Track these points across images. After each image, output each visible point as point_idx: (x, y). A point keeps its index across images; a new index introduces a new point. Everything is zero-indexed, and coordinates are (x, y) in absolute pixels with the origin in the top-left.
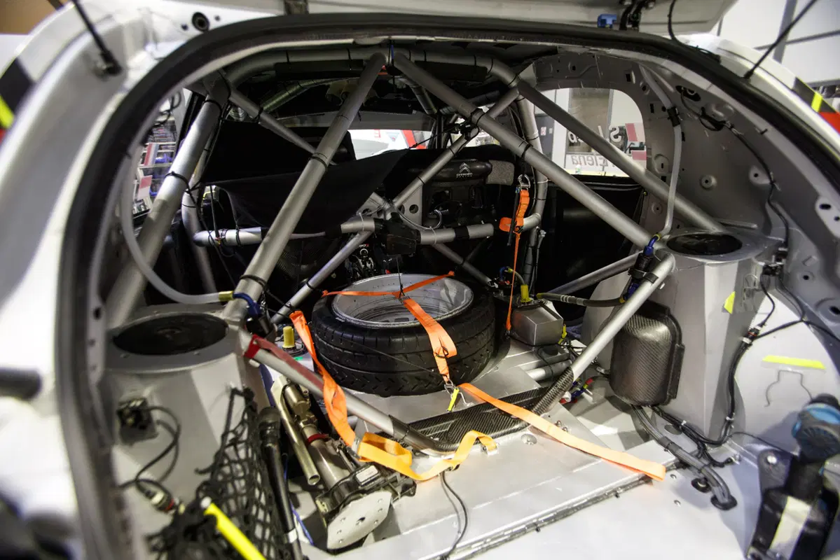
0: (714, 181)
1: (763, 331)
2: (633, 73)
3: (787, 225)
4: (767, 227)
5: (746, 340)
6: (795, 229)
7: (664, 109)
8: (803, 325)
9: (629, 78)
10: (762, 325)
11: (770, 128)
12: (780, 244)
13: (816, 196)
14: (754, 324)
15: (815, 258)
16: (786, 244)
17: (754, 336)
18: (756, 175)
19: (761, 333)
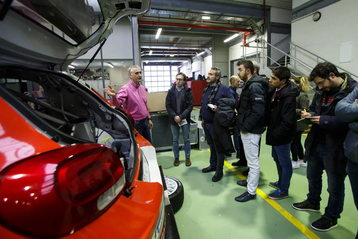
0: (73, 105)
1: (98, 135)
2: (40, 77)
3: (93, 112)
4: (89, 114)
5: (97, 139)
6: (95, 113)
7: (54, 88)
8: (104, 131)
9: (38, 79)
10: (98, 134)
11: (86, 92)
12: (93, 117)
13: (98, 105)
14: (96, 135)
15: (100, 118)
16: (94, 116)
17: (97, 137)
18: (84, 103)
19: (98, 136)
